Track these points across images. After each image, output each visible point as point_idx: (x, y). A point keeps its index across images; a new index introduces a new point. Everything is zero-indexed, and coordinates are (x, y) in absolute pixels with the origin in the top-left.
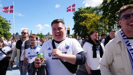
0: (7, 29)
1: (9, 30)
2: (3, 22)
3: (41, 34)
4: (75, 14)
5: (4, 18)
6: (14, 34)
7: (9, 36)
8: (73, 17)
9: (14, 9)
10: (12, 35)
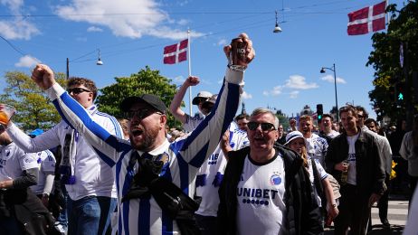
2: (167, 89)
5: (168, 79)
9: (189, 48)
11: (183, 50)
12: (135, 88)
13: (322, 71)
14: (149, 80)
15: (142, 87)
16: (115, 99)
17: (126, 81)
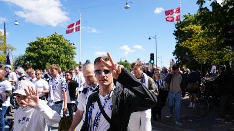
0: (71, 55)
1: (73, 57)
2: (67, 45)
3: (126, 61)
4: (177, 26)
5: (68, 40)
6: (80, 63)
7: (73, 66)
8: (175, 31)
10: (78, 65)
11: (78, 26)
12: (48, 44)
13: (150, 39)
14: (56, 40)
15: (52, 43)
16: (36, 49)
17: (43, 40)
